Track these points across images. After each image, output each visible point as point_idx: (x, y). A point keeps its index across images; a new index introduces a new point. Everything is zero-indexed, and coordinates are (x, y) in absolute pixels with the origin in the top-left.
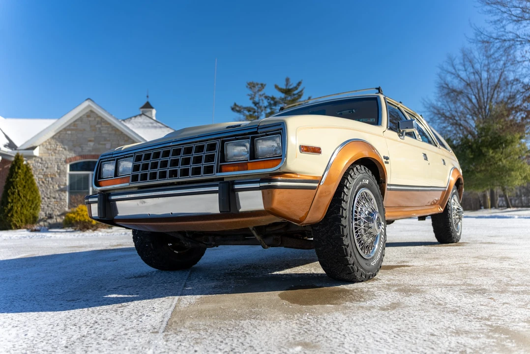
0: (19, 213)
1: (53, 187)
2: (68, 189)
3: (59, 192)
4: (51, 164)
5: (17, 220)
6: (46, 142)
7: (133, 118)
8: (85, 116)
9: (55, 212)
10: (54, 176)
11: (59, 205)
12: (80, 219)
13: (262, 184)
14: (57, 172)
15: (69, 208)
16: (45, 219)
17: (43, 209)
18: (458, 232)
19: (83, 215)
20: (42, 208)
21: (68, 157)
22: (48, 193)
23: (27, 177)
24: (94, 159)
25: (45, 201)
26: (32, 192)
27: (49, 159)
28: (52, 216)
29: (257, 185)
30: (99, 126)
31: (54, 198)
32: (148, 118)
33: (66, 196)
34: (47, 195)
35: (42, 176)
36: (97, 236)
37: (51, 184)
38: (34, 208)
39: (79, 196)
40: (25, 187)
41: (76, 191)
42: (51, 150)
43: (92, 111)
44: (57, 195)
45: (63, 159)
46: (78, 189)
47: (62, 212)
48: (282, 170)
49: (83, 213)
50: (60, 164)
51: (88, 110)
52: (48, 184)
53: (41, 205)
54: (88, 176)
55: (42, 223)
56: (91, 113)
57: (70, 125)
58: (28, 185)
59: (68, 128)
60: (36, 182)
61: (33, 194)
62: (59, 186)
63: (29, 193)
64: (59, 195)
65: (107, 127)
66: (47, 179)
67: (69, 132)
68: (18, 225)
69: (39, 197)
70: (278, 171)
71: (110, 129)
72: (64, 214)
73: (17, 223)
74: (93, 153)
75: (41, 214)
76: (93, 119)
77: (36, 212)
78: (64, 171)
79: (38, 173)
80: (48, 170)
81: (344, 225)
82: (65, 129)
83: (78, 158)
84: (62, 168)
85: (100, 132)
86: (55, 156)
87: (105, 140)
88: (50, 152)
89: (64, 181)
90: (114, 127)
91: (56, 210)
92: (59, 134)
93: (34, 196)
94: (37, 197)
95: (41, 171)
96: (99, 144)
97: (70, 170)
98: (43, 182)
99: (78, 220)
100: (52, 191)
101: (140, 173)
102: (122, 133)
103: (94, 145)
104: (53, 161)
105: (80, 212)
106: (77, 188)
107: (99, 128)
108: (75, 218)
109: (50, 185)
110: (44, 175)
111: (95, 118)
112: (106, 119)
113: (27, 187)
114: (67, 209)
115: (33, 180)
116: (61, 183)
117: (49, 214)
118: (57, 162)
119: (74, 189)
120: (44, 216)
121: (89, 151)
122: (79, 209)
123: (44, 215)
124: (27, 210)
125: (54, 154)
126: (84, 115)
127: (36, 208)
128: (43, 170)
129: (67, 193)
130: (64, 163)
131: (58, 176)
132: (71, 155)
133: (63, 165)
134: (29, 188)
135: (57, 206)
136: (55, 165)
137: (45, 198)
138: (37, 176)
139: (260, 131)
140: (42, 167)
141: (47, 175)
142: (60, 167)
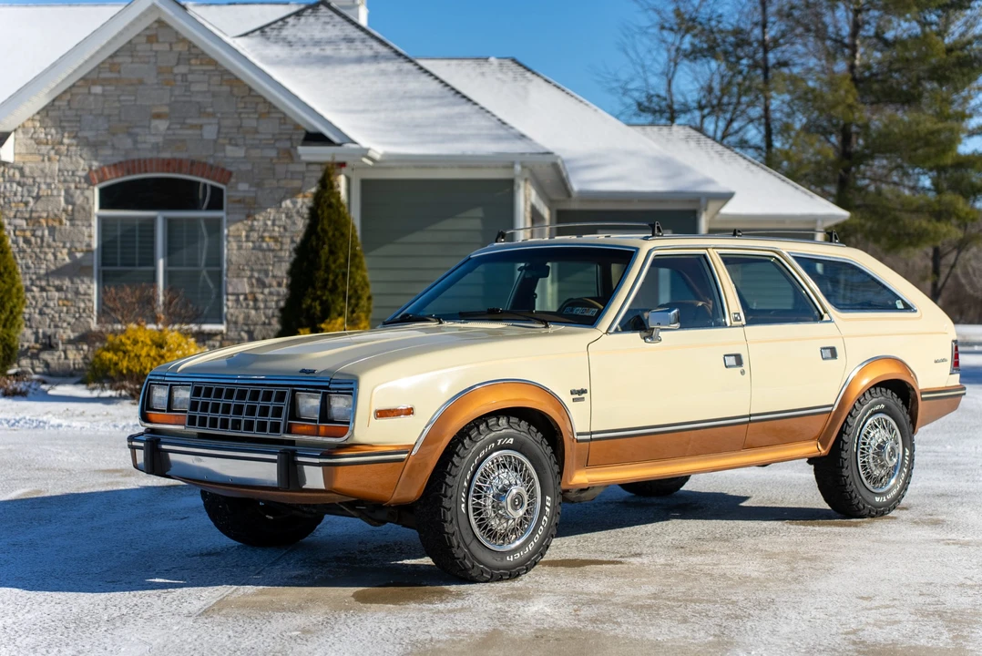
1: (55, 254)
2: (96, 264)
3: (73, 272)
4: (49, 185)
6: (32, 119)
7: (291, 21)
8: (144, 39)
9: (61, 331)
10: (56, 224)
11: (72, 309)
12: (131, 366)
13: (322, 460)
14: (65, 211)
15: (99, 321)
16: (35, 351)
17: (29, 320)
19: (138, 357)
20: (27, 316)
21: (95, 165)
22: (42, 273)
24: (168, 172)
25: (34, 297)
27: (42, 171)
28: (53, 341)
29: (317, 461)
30: (182, 69)
31: (59, 289)
32: (337, 18)
33: (92, 288)
34: (39, 278)
35: (24, 223)
37: (49, 246)
38: (7, 320)
39: (128, 290)
41: (119, 269)
42: (47, 144)
43: (161, 23)
44: (67, 280)
45: (81, 173)
46: (123, 265)
47: (81, 330)
48: (349, 442)
49: (137, 349)
50: (73, 186)
51: (149, 21)
53: (24, 309)
54: (152, 221)
55: (25, 362)
56: (158, 31)
57: (99, 68)
59: (94, 76)
60: (9, 241)
62: (70, 254)
64: (72, 282)
65: (205, 72)
66: (39, 233)
67: (97, 89)
69: (19, 290)
70: (345, 443)
71: (216, 79)
72: (86, 337)
74: (166, 155)
75: (24, 335)
76: (167, 47)
77: (13, 332)
78: (84, 209)
79: (12, 214)
80: (40, 206)
81: (447, 507)
82: (87, 81)
84: (79, 200)
85: (187, 89)
86: (59, 161)
87: (201, 112)
88: (44, 149)
89: (86, 239)
90: (227, 72)
91: (65, 325)
92: (68, 96)
93: (7, 287)
94: (14, 290)
95: (22, 207)
96: (183, 125)
97: (102, 206)
98: (27, 241)
99: (125, 371)
100: (53, 268)
101: (198, 414)
102: (251, 89)
103: (169, 128)
104: (52, 177)
105: (130, 348)
106: (121, 256)
107: (184, 75)
108: (116, 364)
109: (46, 249)
110: (29, 219)
111: (171, 44)
112: (202, 47)
114: (94, 326)
116: (77, 245)
117: (44, 334)
118: (65, 181)
119: (116, 265)
120: (33, 344)
121: (156, 147)
122: (128, 338)
123: (32, 338)
125: (57, 157)
126: (138, 35)
127: (10, 322)
128: (26, 204)
130: (84, 185)
131: (67, 223)
133: (83, 190)
135: (68, 312)
136: (59, 190)
137: (35, 289)
138: (10, 224)
139: (331, 386)
140: (22, 196)
141: (37, 221)
142: (72, 196)
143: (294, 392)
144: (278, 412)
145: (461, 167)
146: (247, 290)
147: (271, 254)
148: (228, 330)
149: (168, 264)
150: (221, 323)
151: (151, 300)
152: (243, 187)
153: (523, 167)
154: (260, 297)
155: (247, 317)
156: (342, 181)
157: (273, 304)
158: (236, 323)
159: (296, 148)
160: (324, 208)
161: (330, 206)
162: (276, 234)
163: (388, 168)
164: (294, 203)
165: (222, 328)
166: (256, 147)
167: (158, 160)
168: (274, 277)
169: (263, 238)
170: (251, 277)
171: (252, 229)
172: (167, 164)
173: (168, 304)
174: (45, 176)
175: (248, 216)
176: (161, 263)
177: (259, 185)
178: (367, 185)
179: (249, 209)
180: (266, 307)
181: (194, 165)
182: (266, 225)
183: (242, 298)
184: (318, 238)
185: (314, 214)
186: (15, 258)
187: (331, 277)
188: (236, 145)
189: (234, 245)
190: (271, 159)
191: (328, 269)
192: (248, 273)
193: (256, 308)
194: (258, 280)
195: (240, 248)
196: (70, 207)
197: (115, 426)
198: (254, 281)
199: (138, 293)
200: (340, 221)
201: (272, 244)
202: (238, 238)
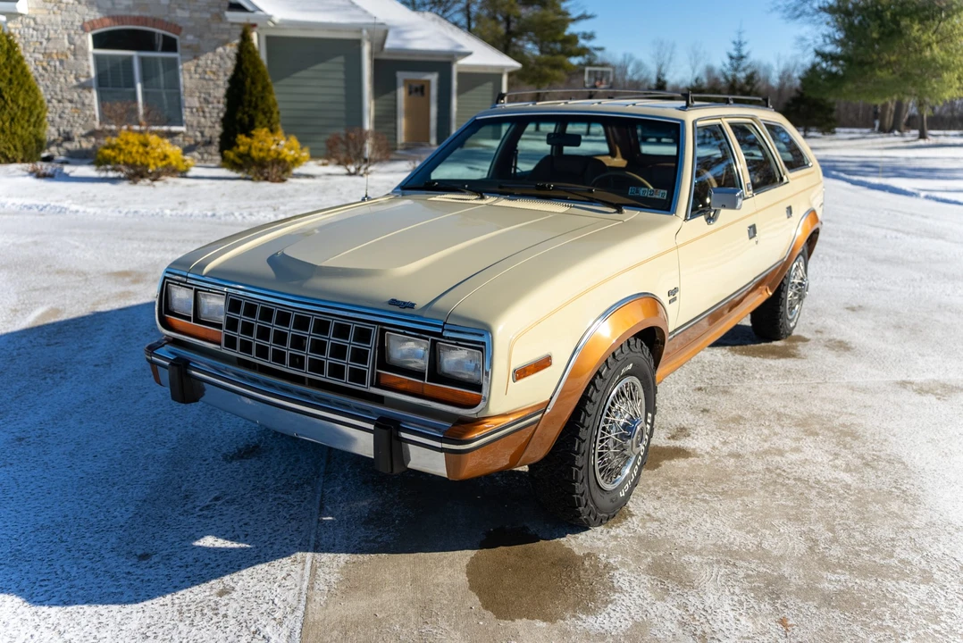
0: (8, 132)
1: (65, 78)
2: (94, 84)
3: (80, 90)
4: (56, 31)
5: (6, 146)
9: (75, 129)
10: (64, 58)
11: (82, 116)
12: (126, 159)
13: (445, 446)
14: (69, 49)
15: (101, 123)
16: (59, 142)
17: (53, 121)
18: (791, 320)
19: (130, 153)
20: (51, 119)
21: (87, 19)
22: (58, 90)
23: (13, 62)
24: (138, 25)
25: (54, 107)
26: (27, 91)
27: (50, 20)
28: (71, 136)
31: (71, 101)
33: (93, 97)
34: (56, 94)
35: (41, 57)
36: (162, 216)
37: (61, 73)
38: (35, 122)
39: (118, 104)
40: (10, 81)
41: (110, 89)
42: (51, 2)
44: (76, 95)
45: (78, 24)
46: (114, 86)
47: (89, 129)
48: (480, 416)
49: (129, 148)
50: (72, 32)
52: (55, 73)
53: (48, 114)
54: (129, 60)
55: (53, 149)
58: (17, 78)
60: (31, 68)
61: (30, 96)
62: (77, 78)
63: (22, 94)
64: (79, 96)
66: (52, 63)
68: (10, 156)
69: (42, 101)
70: (474, 416)
72: (93, 133)
73: (7, 153)
74: (136, 14)
75: (50, 131)
77: (41, 130)
78: (82, 48)
79: (32, 50)
80: (51, 45)
81: (579, 465)
83: (107, 21)
84: (78, 43)
86: (61, 14)
88: (49, 5)
89: (86, 69)
93: (32, 100)
94: (38, 103)
95: (38, 45)
97: (95, 47)
98: (44, 69)
99: (122, 162)
100: (65, 87)
101: (239, 336)
104: (57, 25)
105: (123, 147)
106: (111, 81)
108: (115, 158)
109: (58, 75)
110: (44, 54)
113: (16, 83)
114: (97, 125)
115: (24, 68)
116: (80, 72)
117: (64, 132)
118: (67, 29)
119: (106, 86)
120: (56, 136)
121: (128, 8)
122: (122, 140)
123: (56, 134)
124: (22, 128)
125: (59, 12)
127: (39, 123)
128: (41, 43)
129: (95, 93)
130: (81, 32)
131: (71, 58)
132: (93, 15)
133: (80, 35)
134: (18, 84)
135: (79, 117)
136: (63, 35)
137: (54, 101)
138: (31, 56)
139: (446, 334)
140: (38, 38)
141: (50, 55)
142: (73, 39)
143: (383, 332)
144: (360, 356)
145: (329, 30)
146: (197, 105)
147: (211, 83)
148: (188, 130)
149: (144, 87)
150: (182, 125)
151: (135, 111)
152: (190, 37)
153: (368, 32)
154: (206, 110)
155: (199, 123)
156: (254, 36)
157: (215, 115)
158: (192, 126)
159: (223, 13)
160: (245, 52)
161: (249, 52)
162: (214, 70)
163: (284, 29)
164: (225, 50)
165: (183, 129)
166: (196, 11)
167: (130, 17)
168: (215, 97)
169: (205, 72)
170: (199, 97)
171: (198, 66)
172: (137, 20)
173: (146, 115)
174: (52, 24)
175: (196, 57)
176: (139, 87)
177: (200, 36)
178: (271, 41)
179: (196, 53)
180: (211, 117)
181: (156, 22)
182: (207, 64)
183: (194, 110)
184: (243, 73)
185: (239, 58)
186: (37, 80)
187: (254, 99)
188: (183, 9)
189: (187, 76)
190: (208, 19)
191: (251, 94)
192: (198, 94)
193: (205, 117)
194: (205, 99)
195: (191, 78)
196: (72, 47)
197: (120, 212)
198: (202, 100)
199: (125, 106)
200: (256, 62)
201: (212, 76)
202: (189, 71)
